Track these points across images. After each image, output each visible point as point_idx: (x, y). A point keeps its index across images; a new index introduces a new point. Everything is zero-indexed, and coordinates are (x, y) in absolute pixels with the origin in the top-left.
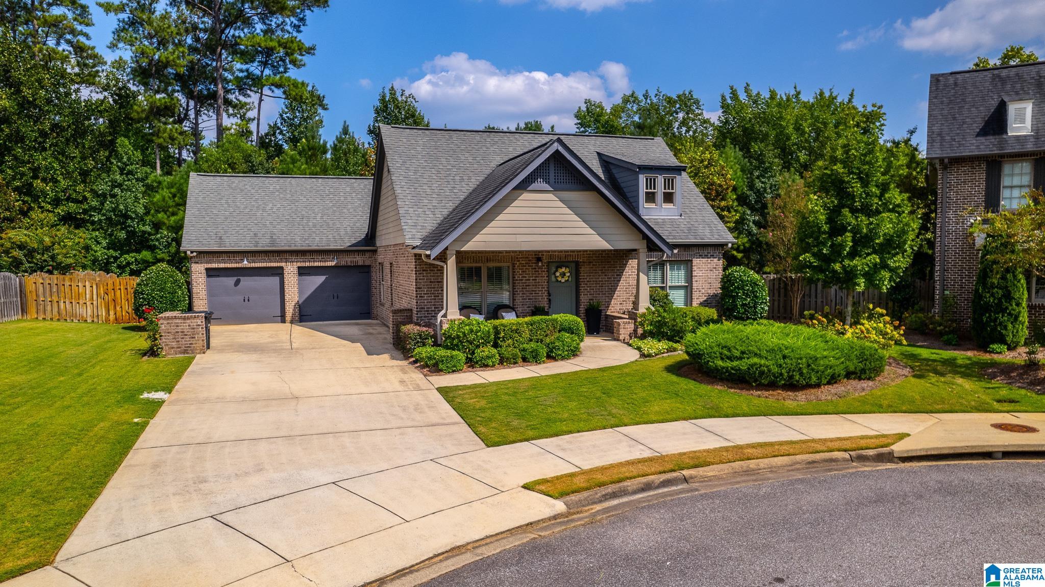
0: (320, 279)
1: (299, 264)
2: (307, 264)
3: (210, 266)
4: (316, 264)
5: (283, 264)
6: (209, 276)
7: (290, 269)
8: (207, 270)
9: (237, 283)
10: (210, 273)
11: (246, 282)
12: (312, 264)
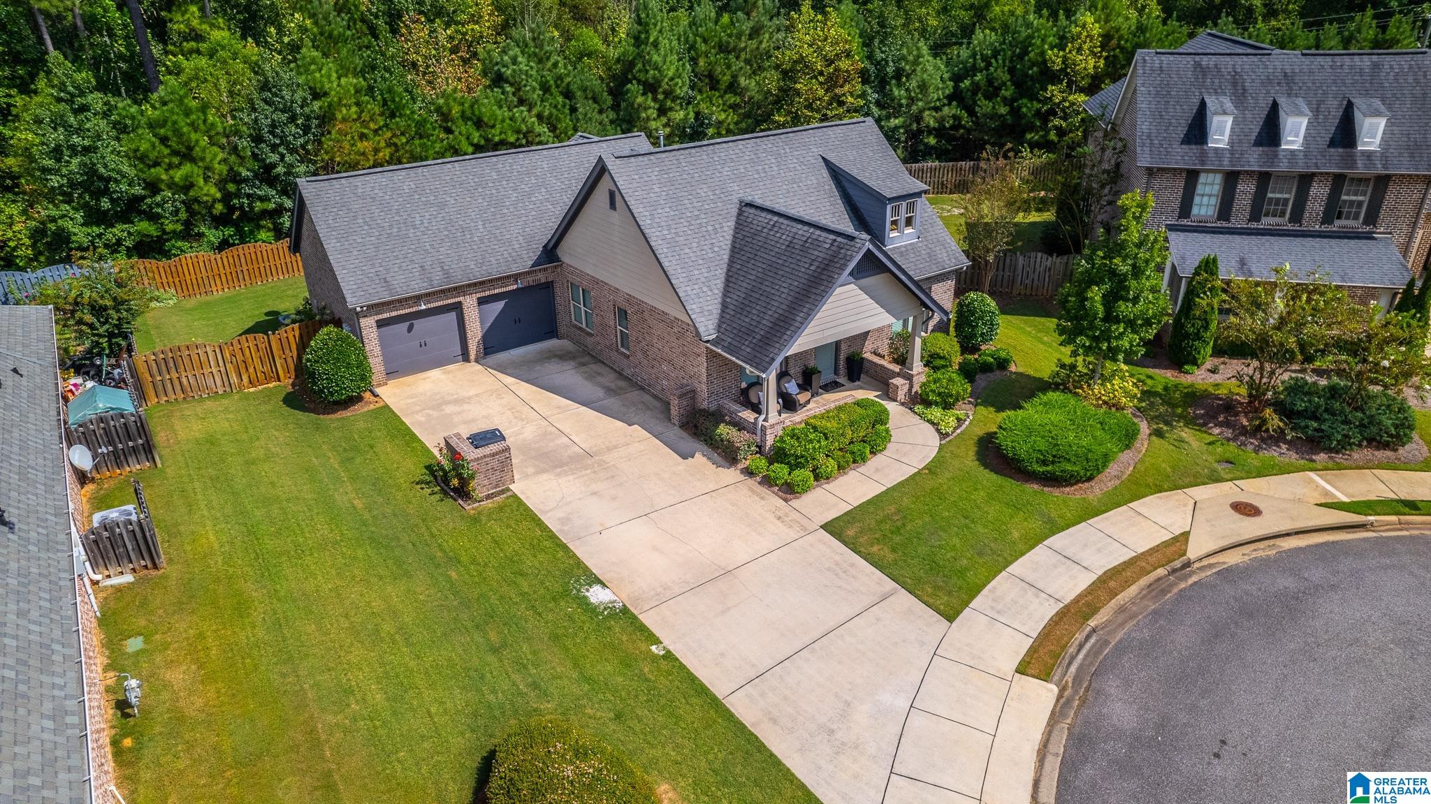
0: (500, 305)
1: (479, 295)
2: (487, 293)
3: (380, 317)
4: (497, 291)
5: (461, 299)
6: (379, 327)
7: (469, 303)
8: (377, 321)
9: (410, 329)
10: (381, 324)
11: (418, 324)
12: (492, 292)
